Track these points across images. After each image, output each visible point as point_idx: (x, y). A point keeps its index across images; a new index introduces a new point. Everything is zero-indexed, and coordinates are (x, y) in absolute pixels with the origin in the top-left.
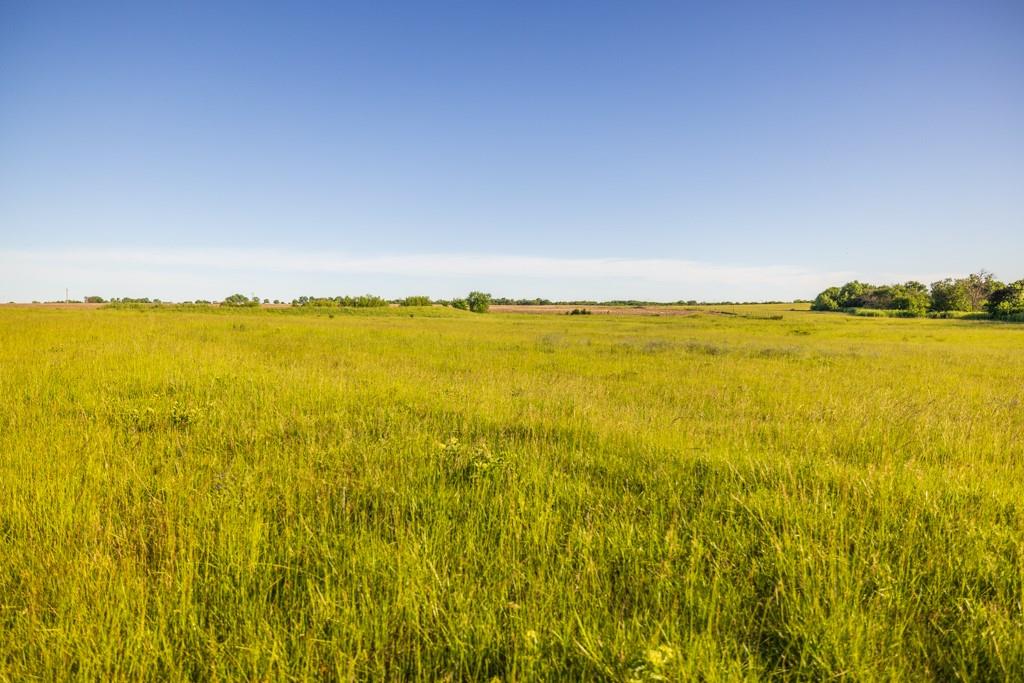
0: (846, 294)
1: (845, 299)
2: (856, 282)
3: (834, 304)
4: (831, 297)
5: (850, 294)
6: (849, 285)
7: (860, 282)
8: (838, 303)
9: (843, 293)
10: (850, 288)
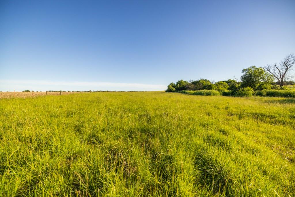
0: (179, 85)
1: (178, 87)
2: (182, 80)
3: (174, 89)
4: (173, 86)
5: (180, 85)
6: (179, 81)
7: (183, 80)
8: (175, 89)
9: (177, 85)
10: (180, 83)
